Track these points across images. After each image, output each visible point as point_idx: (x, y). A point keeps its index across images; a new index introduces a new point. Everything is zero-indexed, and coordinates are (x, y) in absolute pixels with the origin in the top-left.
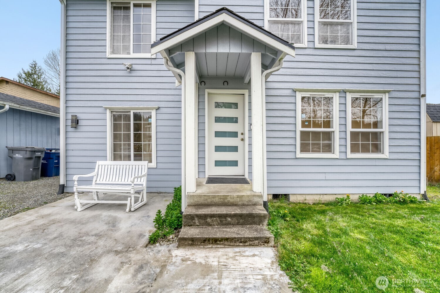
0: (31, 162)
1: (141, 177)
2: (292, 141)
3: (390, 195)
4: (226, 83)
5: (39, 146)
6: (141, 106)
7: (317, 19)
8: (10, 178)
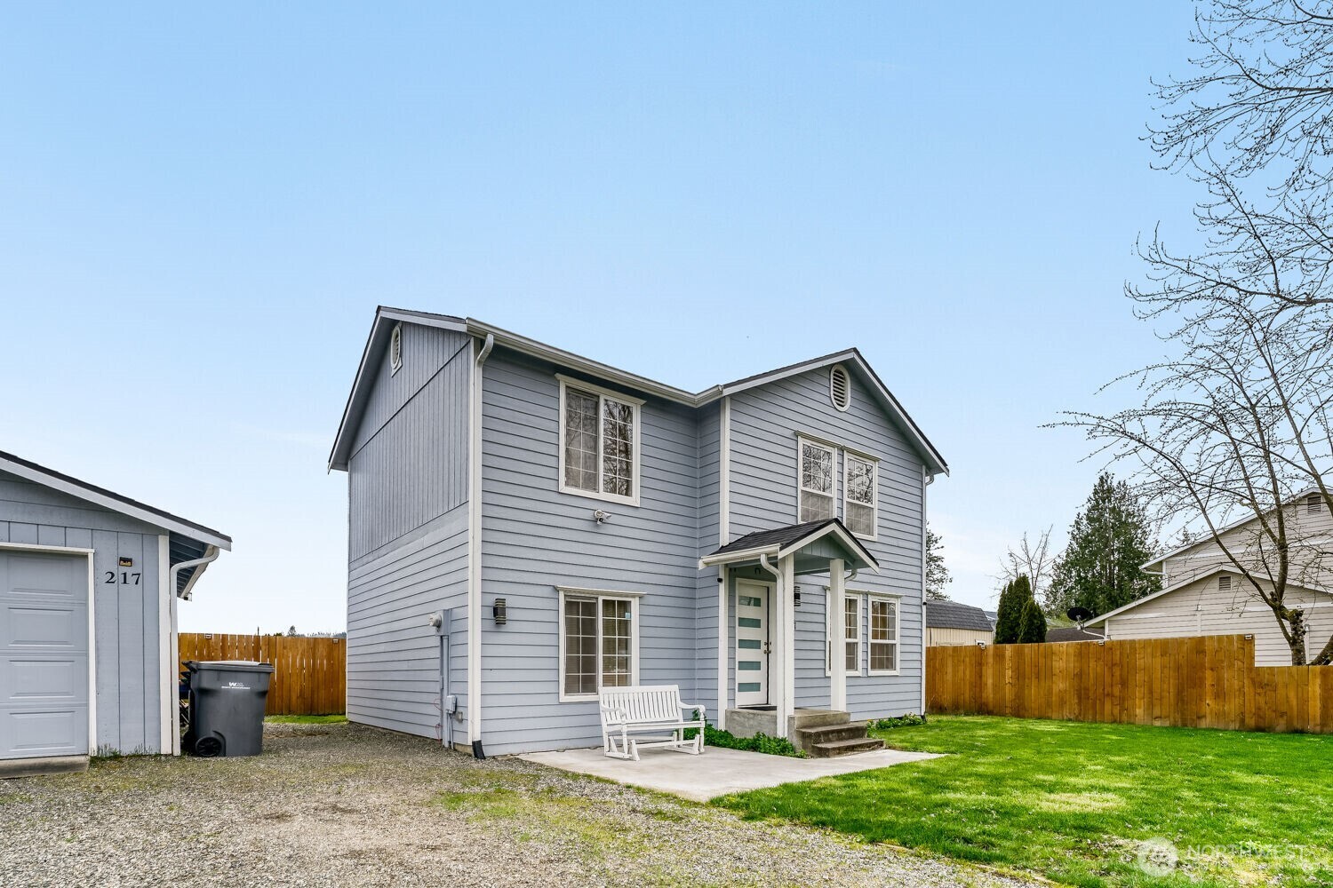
0: (264, 703)
3: (901, 718)
6: (616, 590)
7: (846, 497)
8: (211, 748)
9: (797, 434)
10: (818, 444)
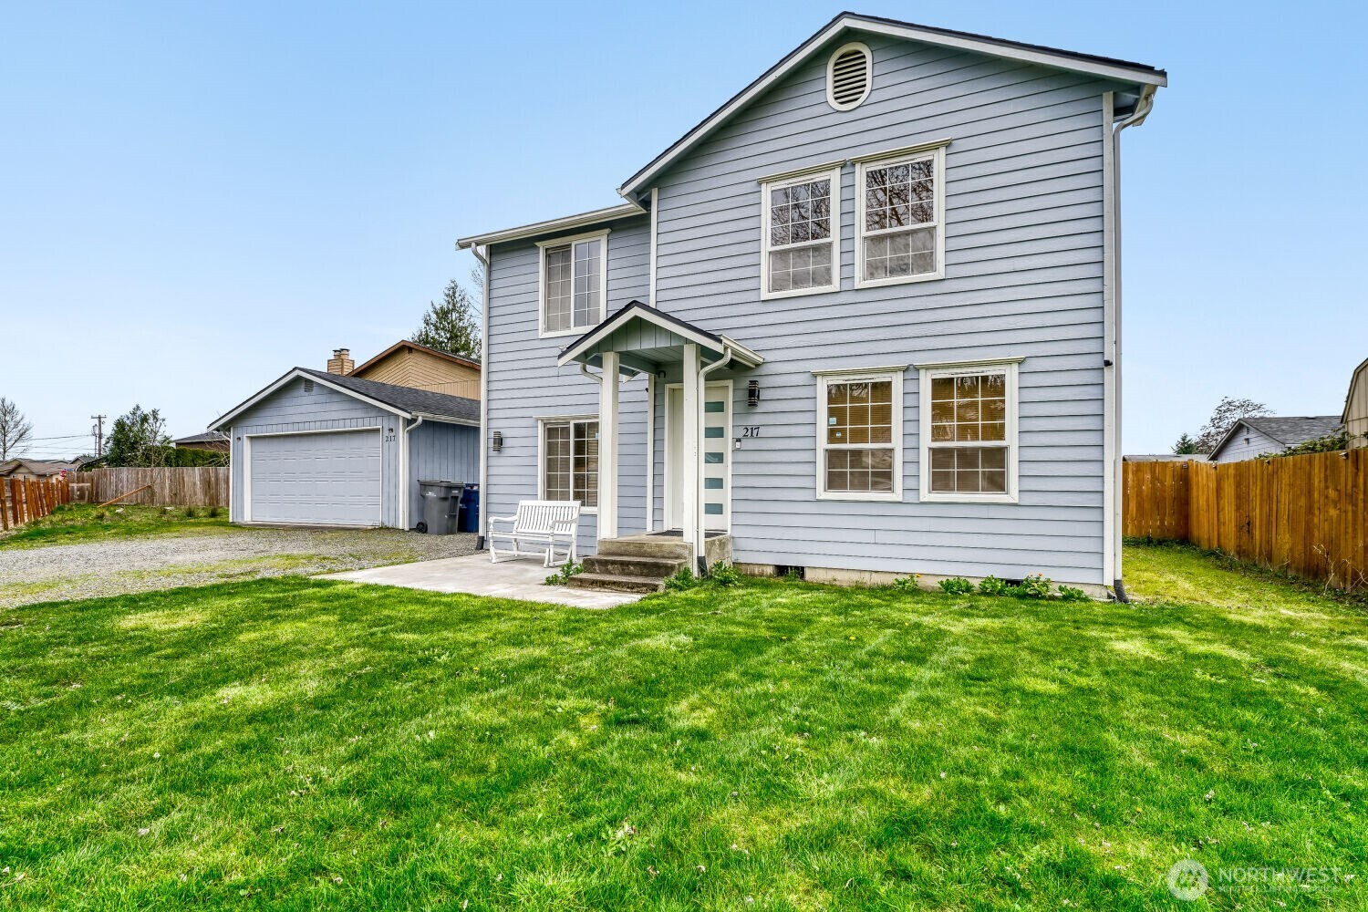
0: (447, 504)
1: (571, 522)
2: (809, 470)
5: (456, 480)
6: (584, 412)
7: (861, 230)
8: (422, 528)
9: (759, 183)
10: (800, 179)
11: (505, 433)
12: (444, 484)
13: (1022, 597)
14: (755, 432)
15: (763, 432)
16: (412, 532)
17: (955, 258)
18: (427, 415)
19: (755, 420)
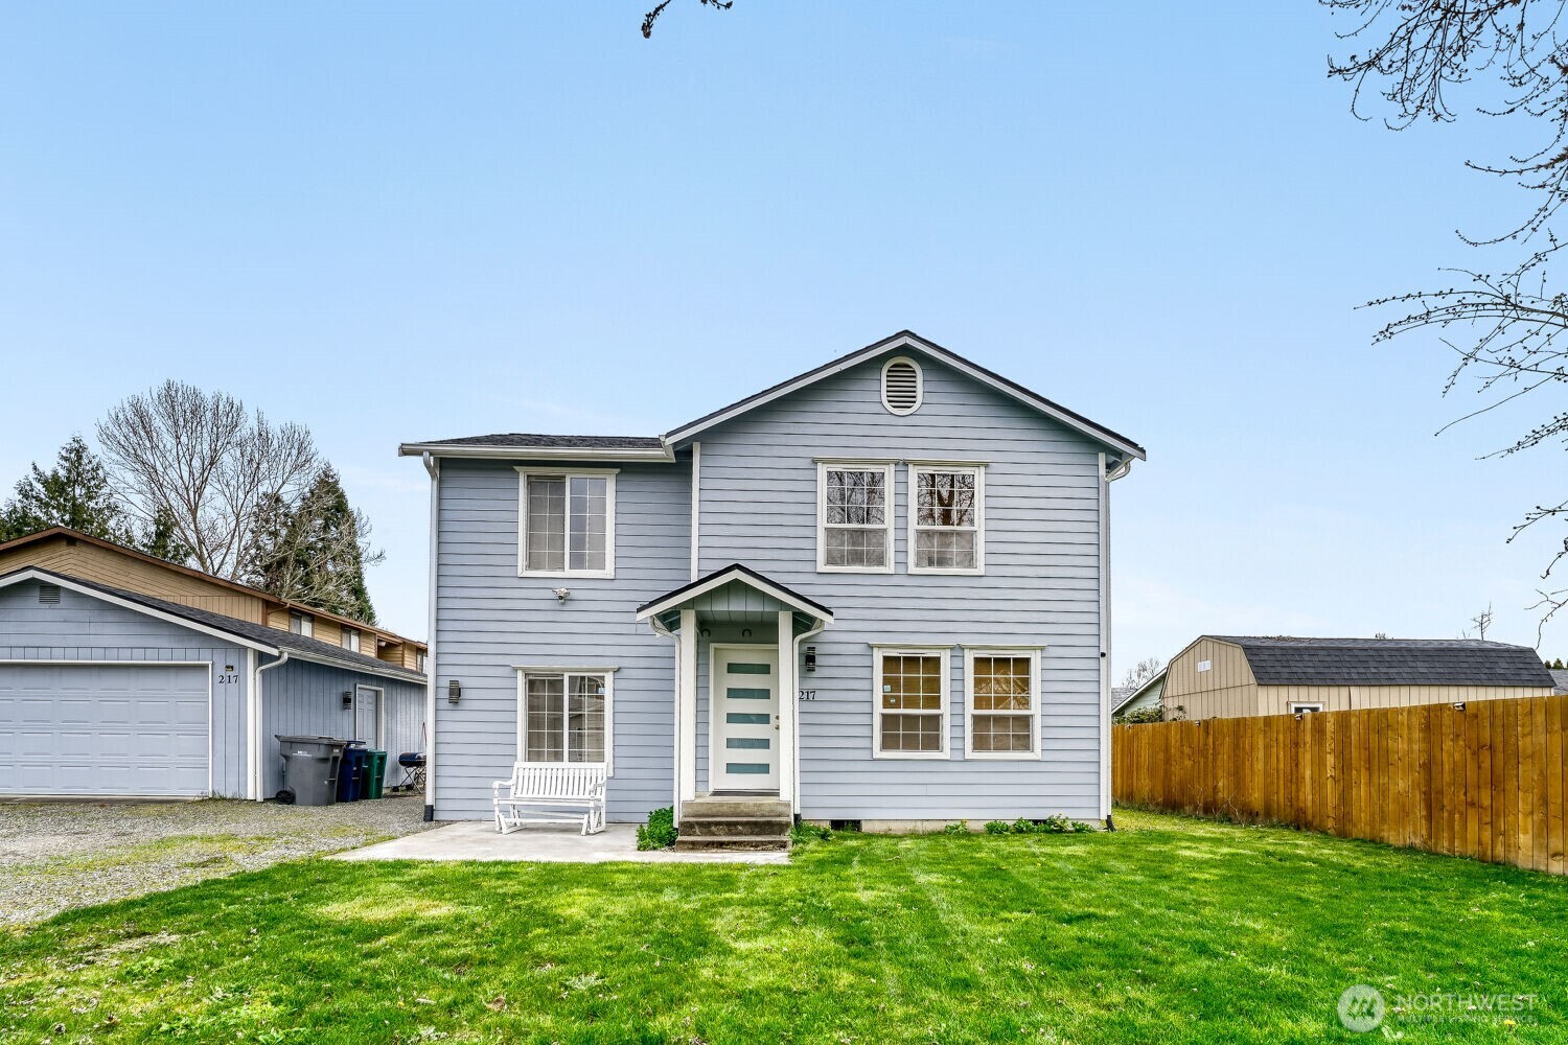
0: (325, 767)
2: (865, 731)
4: (747, 633)
5: (338, 737)
6: (584, 665)
7: (914, 525)
8: (284, 797)
9: (815, 461)
10: (858, 466)
11: (464, 682)
12: (326, 742)
13: (1051, 832)
14: (811, 696)
15: (819, 696)
16: (271, 805)
17: (993, 559)
18: (293, 651)
19: (811, 684)
